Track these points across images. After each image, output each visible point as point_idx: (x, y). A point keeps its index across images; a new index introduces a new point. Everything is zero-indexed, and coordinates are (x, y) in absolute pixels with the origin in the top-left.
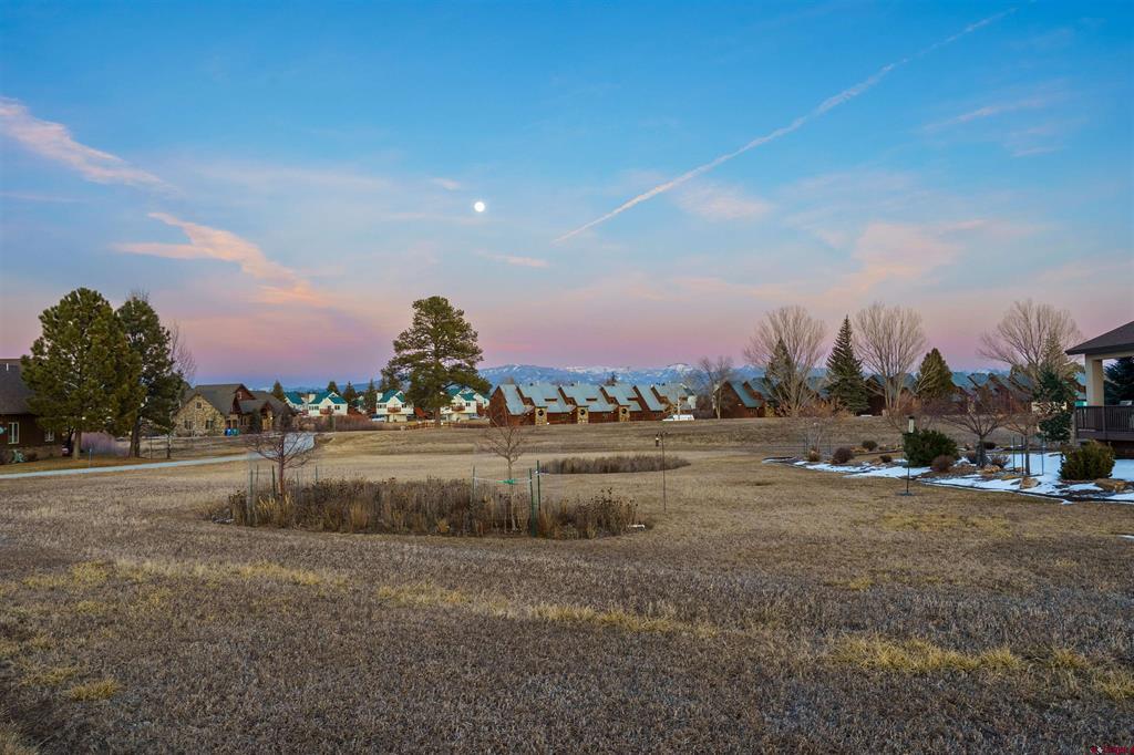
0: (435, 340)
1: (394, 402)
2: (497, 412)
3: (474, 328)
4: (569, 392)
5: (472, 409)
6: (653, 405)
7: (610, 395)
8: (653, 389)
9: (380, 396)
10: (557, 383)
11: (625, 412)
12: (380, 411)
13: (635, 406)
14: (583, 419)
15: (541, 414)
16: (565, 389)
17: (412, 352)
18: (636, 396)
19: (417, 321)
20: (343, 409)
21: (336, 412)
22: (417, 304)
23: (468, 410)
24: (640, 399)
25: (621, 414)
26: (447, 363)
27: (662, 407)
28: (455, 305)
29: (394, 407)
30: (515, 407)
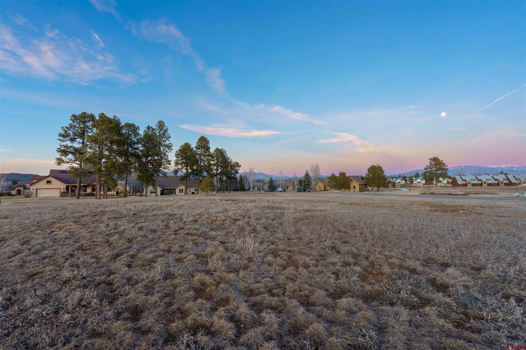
0: (435, 166)
1: (419, 180)
2: (454, 183)
3: (446, 164)
4: (479, 178)
5: (445, 182)
6: (513, 181)
7: (496, 178)
8: (514, 176)
9: (414, 178)
10: (475, 175)
11: (502, 183)
12: (414, 183)
13: (506, 182)
14: (485, 186)
15: (469, 184)
16: (478, 177)
17: (429, 170)
18: (506, 178)
19: (430, 163)
20: (404, 182)
21: (401, 183)
22: (430, 159)
23: (443, 182)
24: (508, 179)
25: (500, 184)
26: (439, 172)
27: (518, 182)
28: (441, 159)
29: (420, 181)
30: (460, 182)
